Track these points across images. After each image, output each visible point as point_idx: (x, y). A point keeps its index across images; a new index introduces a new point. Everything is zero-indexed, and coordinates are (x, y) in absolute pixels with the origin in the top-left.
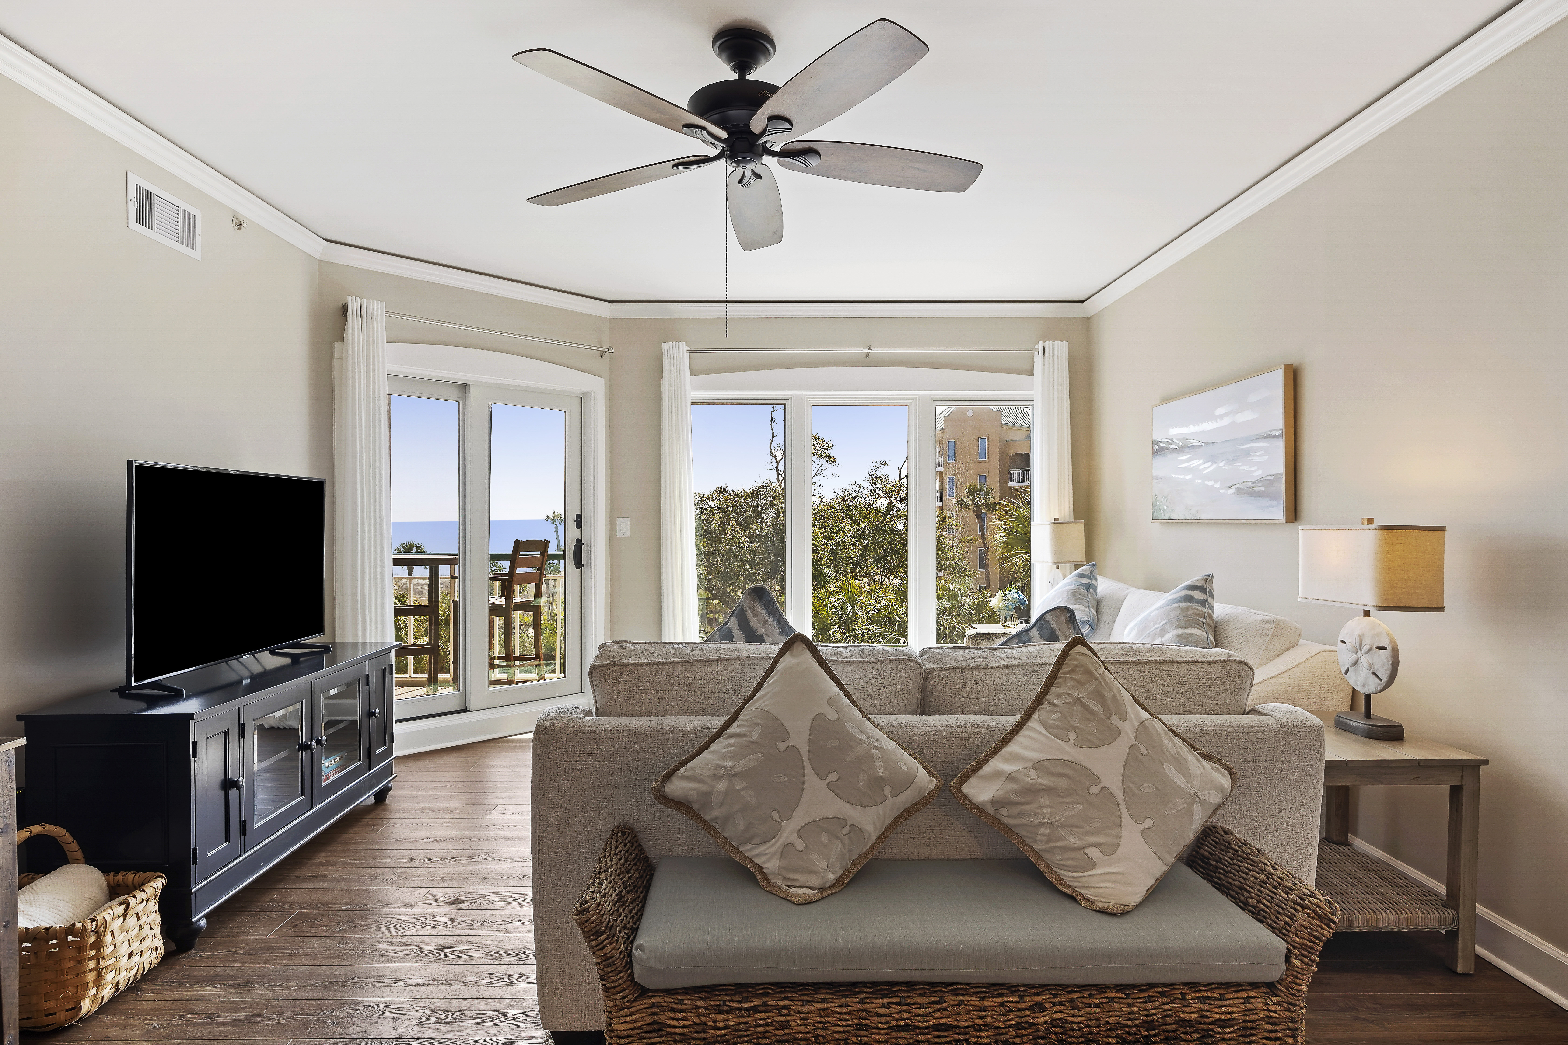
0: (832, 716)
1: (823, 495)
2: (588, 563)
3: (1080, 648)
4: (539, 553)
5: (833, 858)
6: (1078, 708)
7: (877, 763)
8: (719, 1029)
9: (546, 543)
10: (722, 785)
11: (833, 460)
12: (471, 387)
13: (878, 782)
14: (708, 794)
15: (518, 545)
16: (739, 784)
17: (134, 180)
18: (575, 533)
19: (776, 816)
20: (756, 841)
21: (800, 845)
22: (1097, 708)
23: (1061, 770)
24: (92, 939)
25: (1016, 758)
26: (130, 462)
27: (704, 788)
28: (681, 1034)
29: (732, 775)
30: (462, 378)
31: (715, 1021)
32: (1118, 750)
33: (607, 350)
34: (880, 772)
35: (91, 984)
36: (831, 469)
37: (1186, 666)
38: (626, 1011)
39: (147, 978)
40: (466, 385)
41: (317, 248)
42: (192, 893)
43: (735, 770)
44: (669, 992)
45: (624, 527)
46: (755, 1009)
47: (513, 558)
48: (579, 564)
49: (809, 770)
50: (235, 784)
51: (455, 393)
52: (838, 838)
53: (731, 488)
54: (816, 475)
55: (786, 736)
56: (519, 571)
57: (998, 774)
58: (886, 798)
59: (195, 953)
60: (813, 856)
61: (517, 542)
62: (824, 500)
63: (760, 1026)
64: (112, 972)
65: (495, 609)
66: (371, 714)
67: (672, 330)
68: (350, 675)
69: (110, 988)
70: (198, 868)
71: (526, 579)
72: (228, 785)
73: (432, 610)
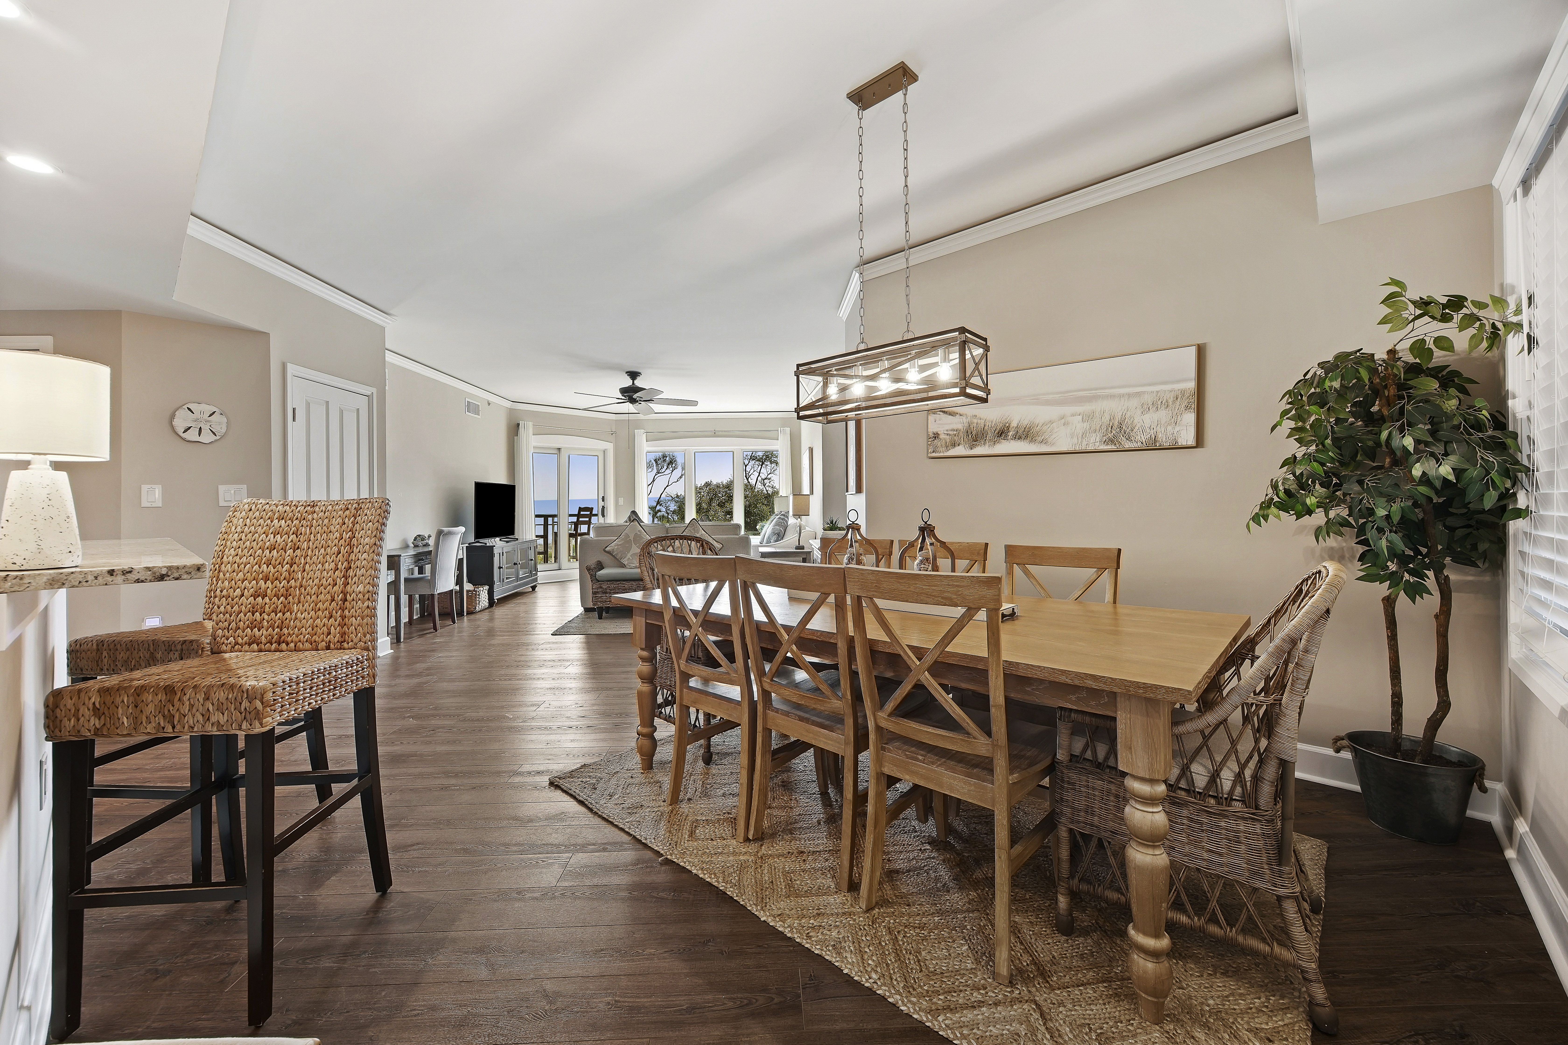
0: (639, 534)
2: (607, 513)
3: (694, 521)
4: (589, 513)
9: (592, 508)
10: (616, 548)
12: (562, 449)
14: (613, 549)
15: (580, 509)
16: (619, 547)
17: (467, 399)
18: (601, 504)
19: (626, 552)
20: (622, 558)
21: (631, 558)
24: (478, 594)
26: (475, 481)
28: (605, 589)
29: (618, 545)
30: (559, 446)
31: (611, 586)
33: (613, 434)
35: (478, 604)
37: (725, 526)
38: (595, 586)
39: (486, 609)
40: (560, 449)
41: (509, 404)
42: (494, 591)
44: (602, 582)
45: (621, 501)
47: (578, 516)
48: (603, 516)
49: (633, 544)
50: (502, 568)
51: (556, 453)
55: (629, 537)
56: (581, 519)
59: (494, 608)
60: (633, 560)
64: (481, 603)
65: (571, 535)
66: (532, 560)
67: (638, 424)
68: (526, 546)
69: (480, 607)
70: (495, 586)
71: (584, 523)
72: (500, 568)
73: (545, 537)
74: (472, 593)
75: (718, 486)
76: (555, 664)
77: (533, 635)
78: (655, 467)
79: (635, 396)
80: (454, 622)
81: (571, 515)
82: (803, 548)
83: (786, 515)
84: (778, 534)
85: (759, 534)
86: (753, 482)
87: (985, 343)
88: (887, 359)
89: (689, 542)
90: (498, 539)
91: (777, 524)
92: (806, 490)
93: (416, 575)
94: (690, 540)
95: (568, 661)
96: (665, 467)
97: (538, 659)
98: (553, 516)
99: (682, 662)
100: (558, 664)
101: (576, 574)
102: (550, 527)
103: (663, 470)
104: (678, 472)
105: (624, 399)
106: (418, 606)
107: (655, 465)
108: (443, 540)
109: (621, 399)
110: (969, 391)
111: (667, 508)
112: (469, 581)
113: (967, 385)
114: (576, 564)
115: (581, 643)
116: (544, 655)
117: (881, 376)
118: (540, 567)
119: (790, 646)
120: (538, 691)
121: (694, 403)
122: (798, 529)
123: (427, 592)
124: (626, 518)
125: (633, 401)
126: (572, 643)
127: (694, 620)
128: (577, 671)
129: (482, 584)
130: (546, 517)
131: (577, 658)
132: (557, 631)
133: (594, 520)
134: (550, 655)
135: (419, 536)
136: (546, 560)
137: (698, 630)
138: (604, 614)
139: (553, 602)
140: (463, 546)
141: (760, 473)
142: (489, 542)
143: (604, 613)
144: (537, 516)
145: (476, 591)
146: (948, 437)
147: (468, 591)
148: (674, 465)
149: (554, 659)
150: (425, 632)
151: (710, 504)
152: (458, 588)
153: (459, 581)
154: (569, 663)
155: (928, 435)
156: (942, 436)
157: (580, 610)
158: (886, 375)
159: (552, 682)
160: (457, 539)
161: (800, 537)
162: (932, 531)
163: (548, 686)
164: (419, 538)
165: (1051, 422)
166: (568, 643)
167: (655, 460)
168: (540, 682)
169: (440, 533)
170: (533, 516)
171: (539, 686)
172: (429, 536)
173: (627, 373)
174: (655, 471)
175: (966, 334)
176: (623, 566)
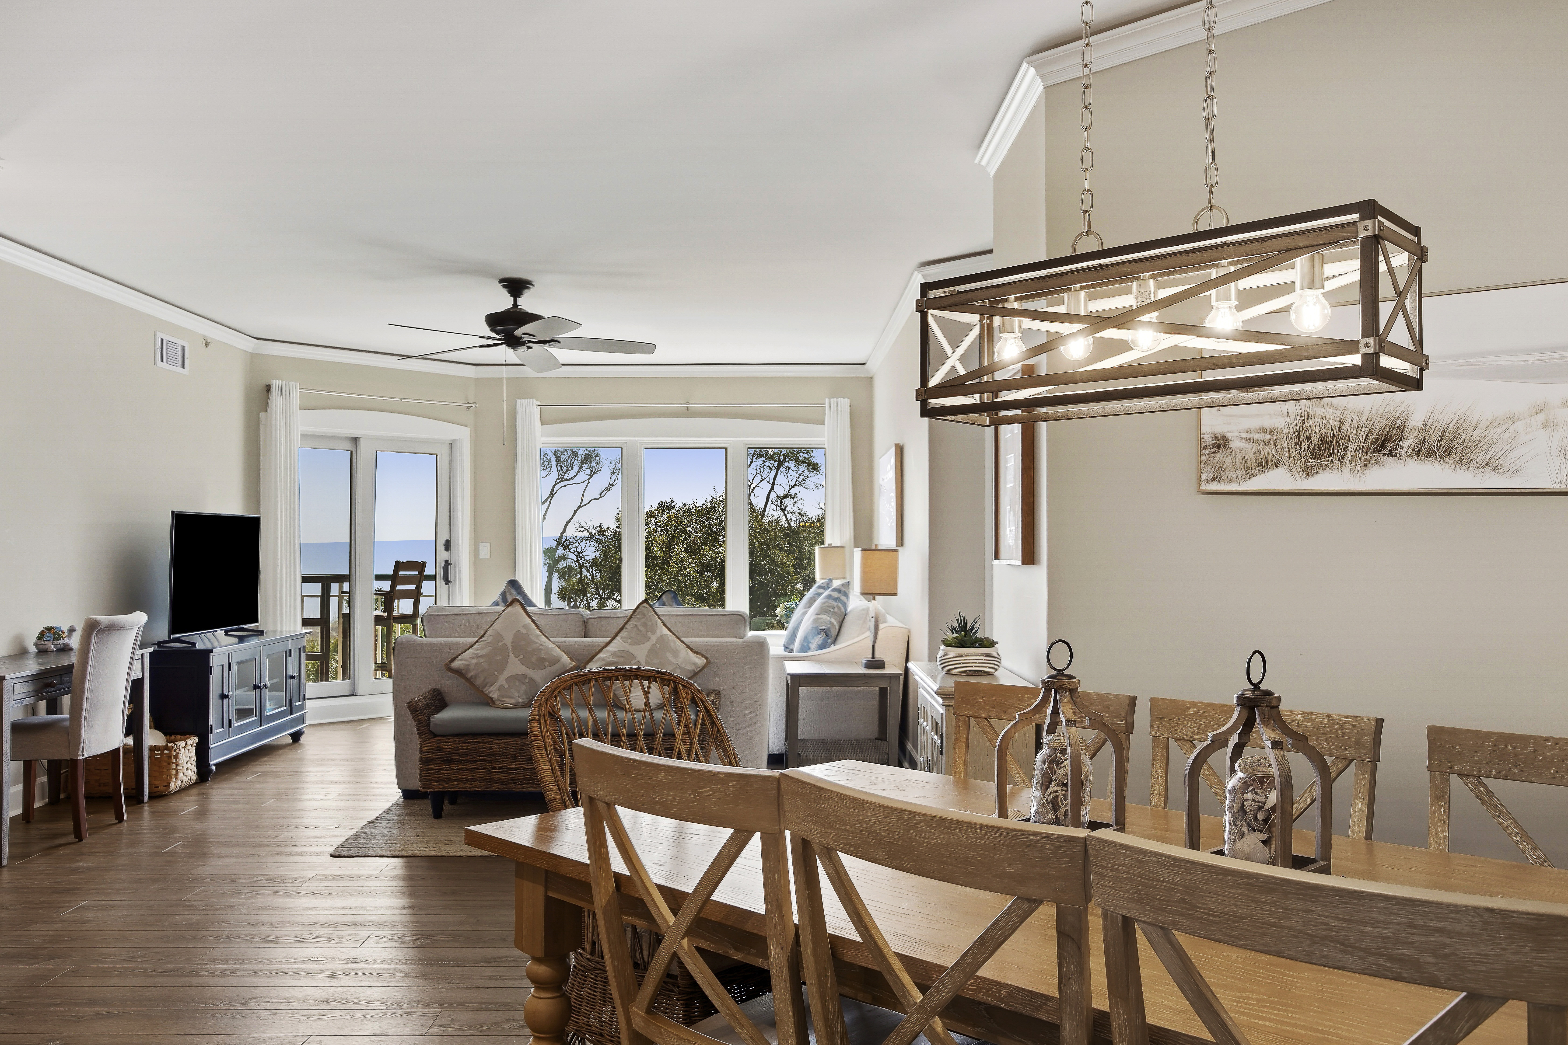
0: (524, 631)
1: (803, 511)
2: (455, 580)
3: (645, 605)
4: (417, 573)
5: (522, 692)
6: (635, 629)
7: (542, 652)
8: (464, 749)
9: (423, 564)
10: (474, 661)
11: (814, 467)
12: (361, 439)
13: (542, 660)
14: (468, 665)
15: (398, 566)
16: (481, 660)
17: (160, 335)
18: (443, 555)
19: (496, 673)
20: (488, 685)
21: (506, 686)
22: (643, 629)
23: (622, 655)
24: (174, 754)
25: (608, 651)
26: (173, 512)
27: (467, 663)
28: (449, 751)
29: (479, 657)
30: (354, 433)
31: (463, 746)
32: (647, 646)
33: (471, 405)
34: (543, 656)
35: (173, 776)
36: (814, 478)
37: (712, 617)
38: (427, 742)
39: (191, 786)
40: (356, 438)
41: (249, 345)
42: (210, 748)
43: (480, 654)
44: (444, 736)
45: (486, 551)
46: (479, 742)
47: (394, 578)
48: (447, 581)
49: (511, 654)
50: (227, 696)
51: (348, 446)
52: (525, 684)
53: (679, 503)
54: (795, 485)
55: (502, 639)
56: (399, 587)
57: (599, 658)
58: (546, 667)
59: (209, 784)
60: (512, 690)
61: (397, 563)
62: (806, 519)
63: (481, 748)
64: (180, 775)
65: (378, 620)
66: (292, 677)
67: (524, 389)
68: (281, 648)
69: (179, 782)
70: (212, 737)
71: (406, 595)
72: (224, 697)
73: (323, 622)
74: (162, 754)
75: (686, 511)
76: (335, 933)
77: (291, 854)
78: (554, 468)
79: (519, 332)
80: (120, 819)
81: (379, 577)
82: (881, 665)
83: (843, 591)
84: (826, 633)
85: (781, 626)
86: (759, 503)
87: (1415, 239)
88: (1151, 277)
89: (646, 683)
90: (220, 632)
91: (823, 610)
92: (886, 537)
93: (42, 715)
94: (648, 679)
95: (364, 925)
96: (576, 468)
97: (298, 919)
98: (340, 579)
99: (638, 1011)
100: (344, 933)
101: (386, 705)
102: (334, 603)
103: (572, 473)
104: (602, 479)
105: (494, 339)
106: (45, 779)
107: (554, 463)
108: (97, 643)
109: (489, 338)
110: (1386, 362)
111: (579, 555)
112: (157, 725)
113: (1382, 349)
114: (388, 684)
115: (396, 878)
116: (311, 909)
117: (1142, 318)
118: (311, 688)
119: (927, 1020)
120: (296, 1006)
121: (648, 348)
122: (871, 624)
123: (62, 754)
124: (496, 596)
125: (514, 342)
126: (377, 877)
127: (671, 919)
128: (385, 955)
129: (185, 733)
130: (325, 581)
131: (385, 919)
132: (342, 846)
133: (427, 587)
134: (325, 909)
135: (49, 629)
136: (323, 674)
137: (682, 946)
138: (447, 807)
139: (336, 773)
140: (142, 651)
141: (773, 485)
142: (202, 640)
143: (446, 802)
144: (306, 579)
145: (170, 749)
146: (1249, 446)
147: (152, 749)
148: (593, 464)
149: (334, 919)
150: (57, 842)
151: (669, 548)
152: (130, 741)
153: (133, 726)
154: (366, 933)
155: (1201, 440)
156: (1235, 444)
157: (396, 794)
158: (1153, 316)
159: (328, 982)
160: (129, 639)
161: (875, 642)
162: (1272, 707)
163: (318, 994)
164: (49, 633)
165: (1512, 419)
166: (367, 877)
167: (557, 455)
168: (301, 982)
169: (92, 627)
170: (299, 579)
171: (298, 993)
172: (72, 630)
173: (501, 281)
174: (555, 475)
175: (1380, 218)
176: (489, 702)
